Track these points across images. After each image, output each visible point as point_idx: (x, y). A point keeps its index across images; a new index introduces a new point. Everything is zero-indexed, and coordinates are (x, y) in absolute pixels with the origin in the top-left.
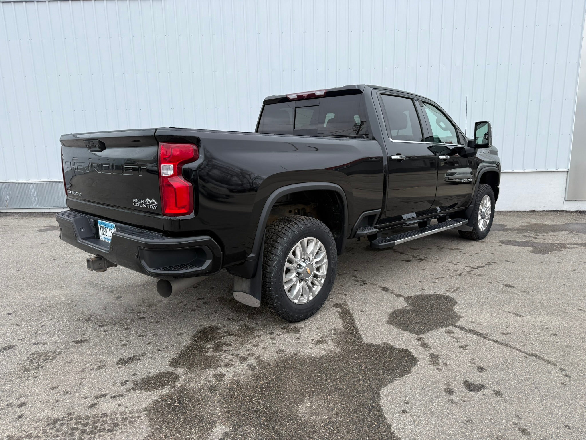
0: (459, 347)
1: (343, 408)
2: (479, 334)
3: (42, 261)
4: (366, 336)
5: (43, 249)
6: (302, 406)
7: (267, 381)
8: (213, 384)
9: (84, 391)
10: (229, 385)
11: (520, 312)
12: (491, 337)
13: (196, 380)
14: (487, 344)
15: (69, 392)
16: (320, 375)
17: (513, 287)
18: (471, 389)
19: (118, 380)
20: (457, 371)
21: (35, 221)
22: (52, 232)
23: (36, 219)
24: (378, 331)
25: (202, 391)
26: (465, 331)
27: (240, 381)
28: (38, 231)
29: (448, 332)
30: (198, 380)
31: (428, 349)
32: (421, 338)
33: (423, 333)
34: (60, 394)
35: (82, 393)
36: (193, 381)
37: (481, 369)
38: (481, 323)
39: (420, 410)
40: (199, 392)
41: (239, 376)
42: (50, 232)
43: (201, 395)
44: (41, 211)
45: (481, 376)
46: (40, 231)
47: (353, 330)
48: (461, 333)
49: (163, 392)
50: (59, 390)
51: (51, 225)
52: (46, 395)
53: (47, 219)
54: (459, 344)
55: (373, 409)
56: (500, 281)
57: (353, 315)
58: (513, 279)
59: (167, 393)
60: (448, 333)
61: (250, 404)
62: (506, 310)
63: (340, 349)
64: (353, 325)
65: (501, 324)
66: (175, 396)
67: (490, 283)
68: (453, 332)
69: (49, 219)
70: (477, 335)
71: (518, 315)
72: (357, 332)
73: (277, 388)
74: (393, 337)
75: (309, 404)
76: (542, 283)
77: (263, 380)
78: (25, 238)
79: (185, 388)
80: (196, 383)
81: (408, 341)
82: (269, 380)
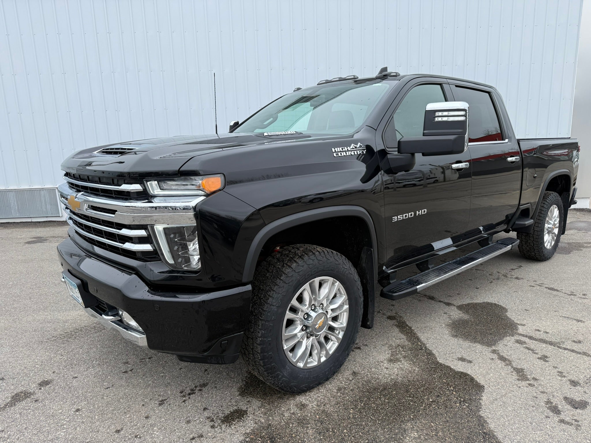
0: (539, 358)
1: (454, 437)
2: (551, 343)
3: (44, 277)
4: (438, 351)
5: (39, 264)
6: (409, 437)
7: (357, 410)
8: (299, 416)
9: (155, 432)
10: (318, 417)
11: (579, 316)
12: (564, 346)
13: (278, 412)
14: (565, 354)
15: (137, 435)
16: (411, 399)
17: (557, 291)
18: (576, 406)
19: (189, 417)
20: (550, 386)
21: (18, 232)
22: (42, 244)
23: (17, 229)
24: (447, 344)
25: (291, 426)
26: (536, 341)
27: (327, 411)
28: (26, 243)
29: (518, 342)
30: (281, 412)
31: (507, 362)
32: (495, 350)
33: (494, 345)
34: (129, 439)
35: (153, 435)
36: (275, 413)
37: (574, 383)
38: (547, 331)
39: (536, 434)
40: (289, 427)
41: (324, 405)
42: (40, 244)
43: (292, 430)
44: (22, 221)
45: (577, 391)
46: (29, 243)
47: (420, 346)
48: (532, 343)
49: (247, 429)
50: (125, 433)
51: (39, 236)
52: (112, 440)
53: (31, 229)
54: (537, 356)
55: (487, 436)
56: (540, 285)
57: (413, 328)
58: (552, 282)
59: (251, 429)
60: (519, 344)
61: (351, 439)
62: (563, 315)
63: (418, 368)
64: (418, 340)
65: (567, 331)
66: (264, 434)
67: (531, 287)
68: (525, 343)
69: (34, 229)
70: (550, 344)
71: (578, 321)
72: (426, 347)
73: (372, 417)
74: (465, 350)
75: (416, 434)
76: (583, 285)
77: (352, 408)
78: (15, 252)
79: (270, 422)
80: (279, 416)
81: (483, 354)
82: (359, 408)
